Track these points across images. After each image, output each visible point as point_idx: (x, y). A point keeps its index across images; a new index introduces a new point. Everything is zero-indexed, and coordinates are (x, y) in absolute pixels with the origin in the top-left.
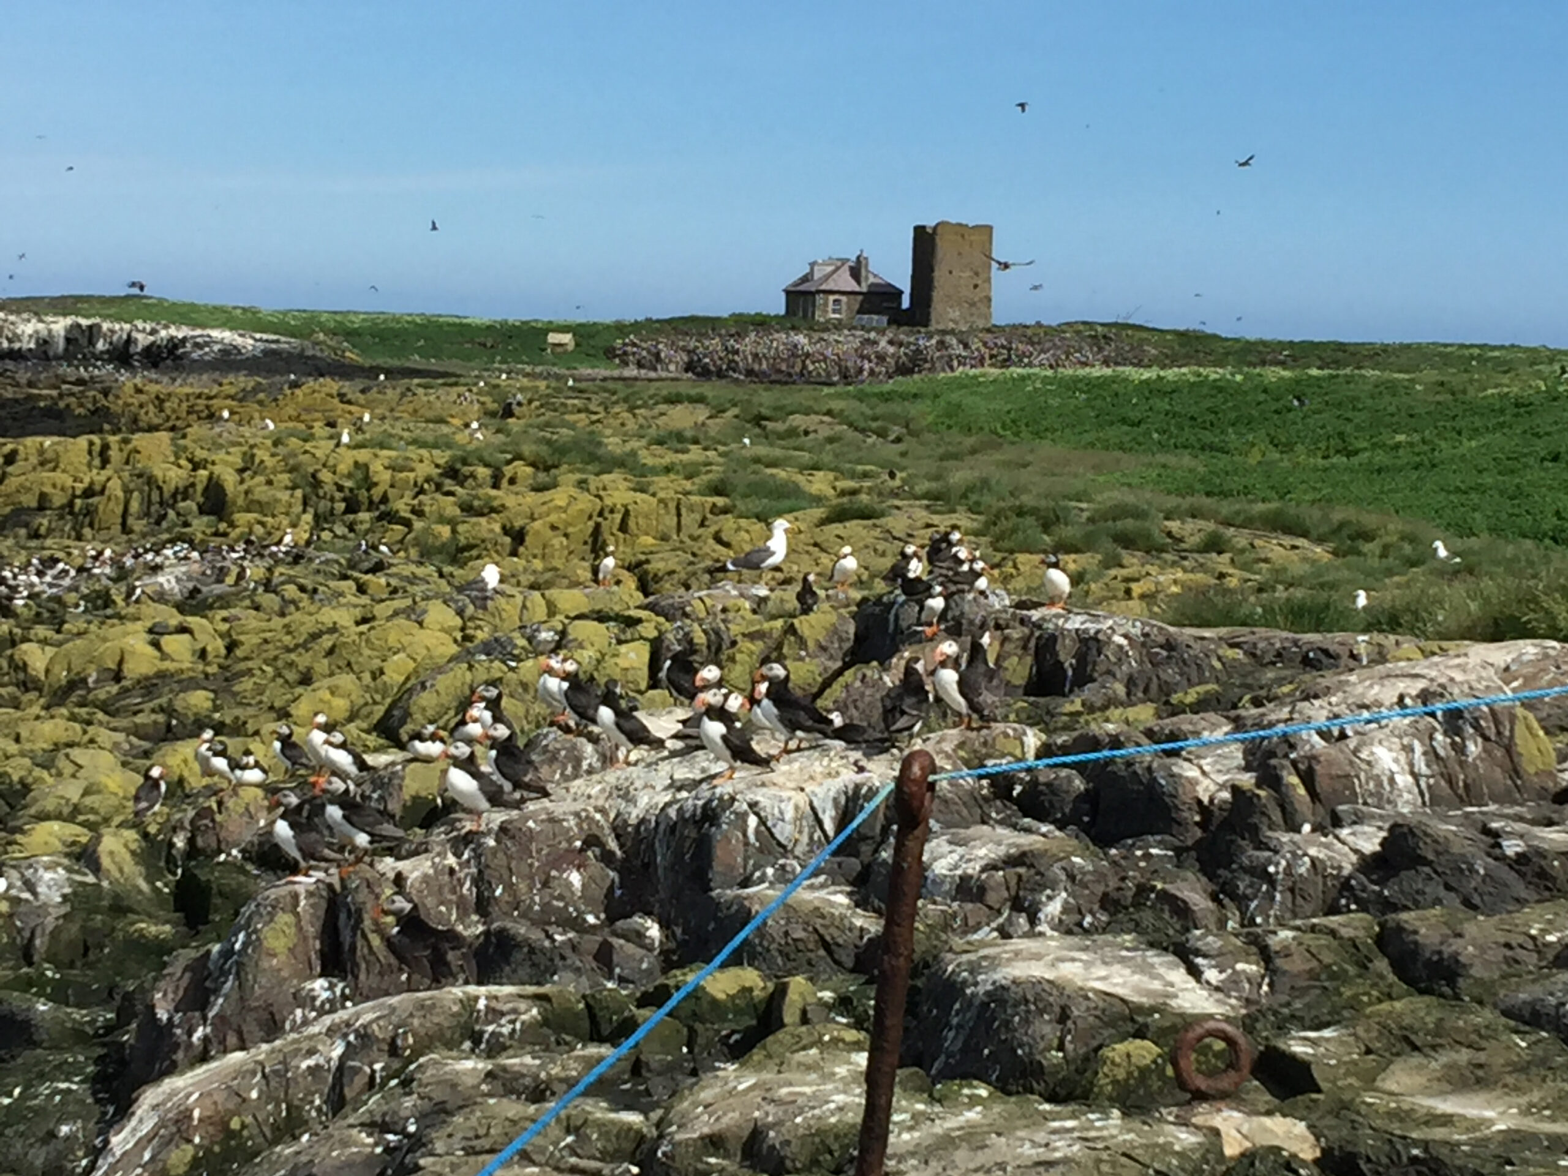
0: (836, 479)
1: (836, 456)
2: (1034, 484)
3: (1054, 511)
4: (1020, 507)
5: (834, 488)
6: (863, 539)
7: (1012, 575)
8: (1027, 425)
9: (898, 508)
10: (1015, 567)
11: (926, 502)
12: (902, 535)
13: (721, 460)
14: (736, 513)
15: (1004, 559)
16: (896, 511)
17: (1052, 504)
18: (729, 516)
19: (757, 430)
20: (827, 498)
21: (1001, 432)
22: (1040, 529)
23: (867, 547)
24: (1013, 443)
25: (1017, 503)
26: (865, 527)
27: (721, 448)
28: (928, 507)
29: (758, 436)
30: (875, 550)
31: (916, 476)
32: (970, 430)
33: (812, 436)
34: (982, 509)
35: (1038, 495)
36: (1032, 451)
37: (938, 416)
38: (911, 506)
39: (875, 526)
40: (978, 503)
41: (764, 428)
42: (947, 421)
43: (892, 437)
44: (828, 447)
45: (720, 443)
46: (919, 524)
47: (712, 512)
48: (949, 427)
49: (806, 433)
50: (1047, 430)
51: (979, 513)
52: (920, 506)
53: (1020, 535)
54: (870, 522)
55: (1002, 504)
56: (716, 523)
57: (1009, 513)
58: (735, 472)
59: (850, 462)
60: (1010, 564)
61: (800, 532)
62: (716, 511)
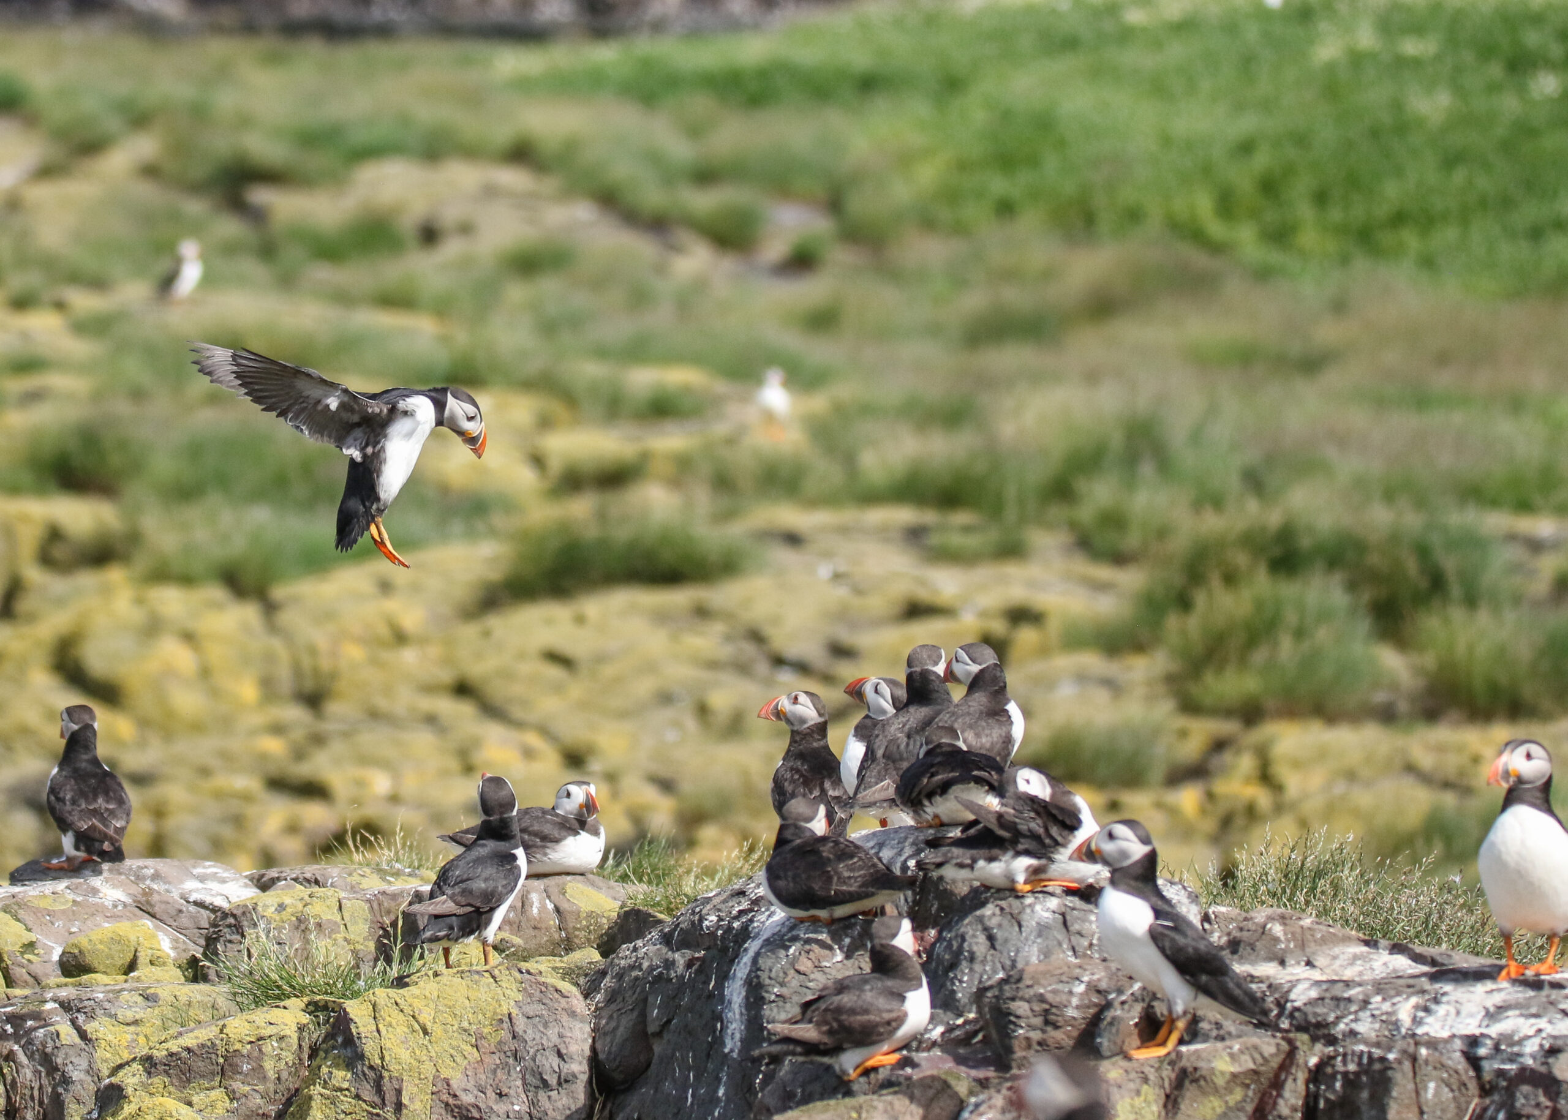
0: (545, 423)
1: (549, 328)
2: (1342, 441)
3: (1423, 551)
4: (1286, 535)
5: (538, 461)
6: (650, 667)
7: (1251, 812)
8: (1321, 198)
9: (793, 539)
10: (1266, 776)
11: (904, 515)
12: (810, 649)
13: (79, 348)
14: (142, 563)
15: (1219, 745)
16: (783, 555)
17: (1412, 521)
18: (115, 575)
19: (229, 227)
20: (508, 505)
21: (1216, 229)
22: (1364, 625)
23: (665, 698)
24: (1263, 275)
25: (1274, 519)
26: (661, 617)
27: (83, 302)
28: (915, 535)
29: (230, 250)
30: (703, 711)
31: (867, 410)
32: (1089, 219)
33: (451, 249)
34: (1132, 540)
35: (1360, 484)
36: (1339, 307)
37: (963, 166)
38: (844, 531)
39: (702, 613)
40: (1114, 520)
41: (256, 216)
42: (999, 185)
43: (775, 249)
44: (517, 292)
45: (78, 278)
46: (877, 603)
47: (46, 559)
48: (1006, 209)
49: (430, 235)
50: (1399, 219)
51: (1119, 559)
52: (882, 533)
53: (1286, 648)
54: (679, 598)
55: (1212, 523)
56: (60, 602)
57: (1241, 559)
58: (138, 395)
59: (601, 353)
60: (1246, 763)
61: (400, 638)
62: (59, 552)
